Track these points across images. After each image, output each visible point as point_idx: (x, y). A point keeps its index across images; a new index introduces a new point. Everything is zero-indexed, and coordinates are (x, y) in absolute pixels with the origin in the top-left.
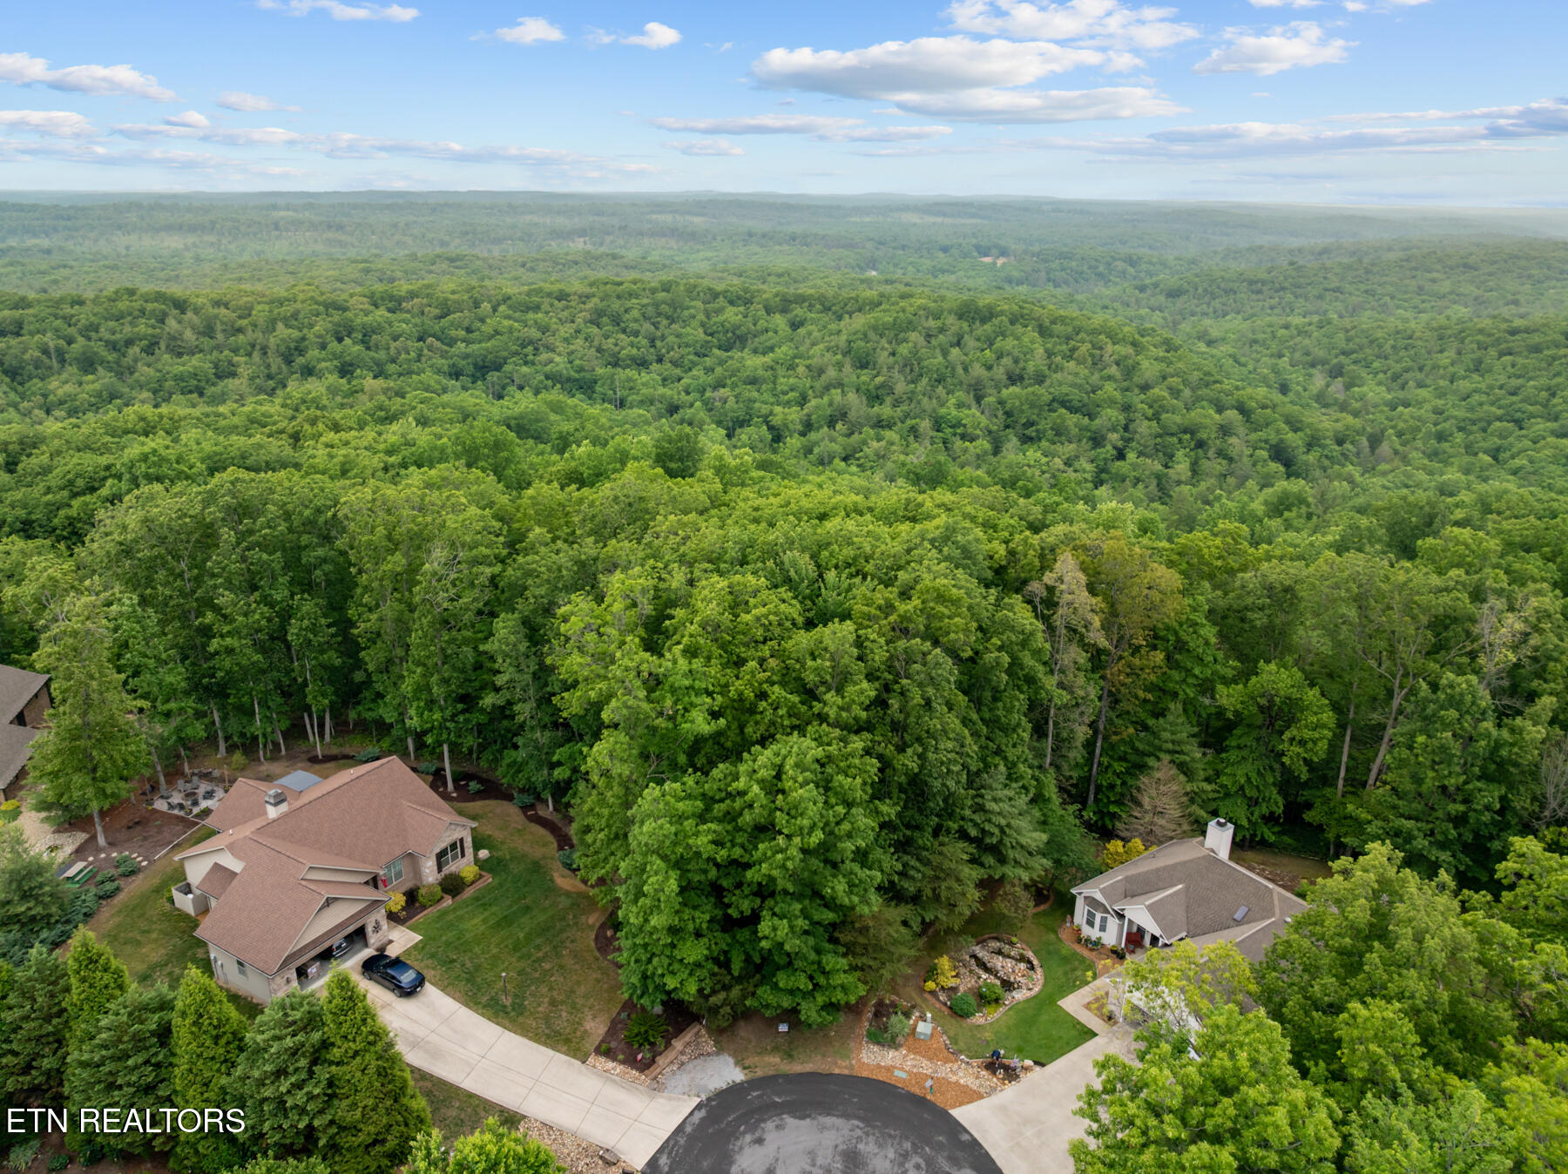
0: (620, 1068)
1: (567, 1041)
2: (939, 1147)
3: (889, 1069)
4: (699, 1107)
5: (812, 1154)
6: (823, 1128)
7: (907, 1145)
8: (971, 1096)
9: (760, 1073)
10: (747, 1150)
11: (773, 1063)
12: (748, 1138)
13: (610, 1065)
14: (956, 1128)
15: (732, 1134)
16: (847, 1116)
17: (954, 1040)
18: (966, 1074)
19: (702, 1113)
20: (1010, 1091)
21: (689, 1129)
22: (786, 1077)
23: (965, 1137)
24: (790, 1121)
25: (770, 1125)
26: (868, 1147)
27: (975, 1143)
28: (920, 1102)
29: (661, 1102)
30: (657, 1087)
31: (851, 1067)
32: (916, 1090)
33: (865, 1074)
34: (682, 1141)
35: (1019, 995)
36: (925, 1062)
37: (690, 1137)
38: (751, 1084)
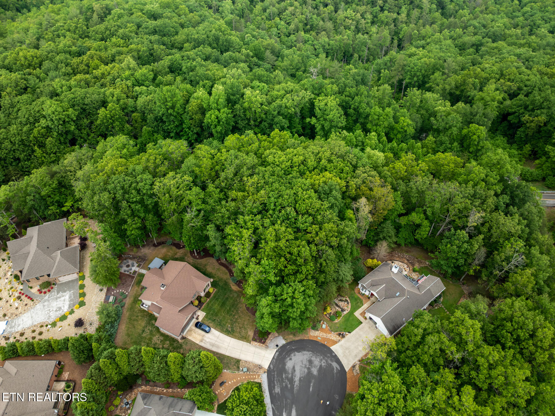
0: (258, 344)
1: (246, 338)
2: (328, 357)
3: (317, 337)
4: (277, 351)
5: (302, 361)
6: (304, 355)
7: (322, 357)
8: (335, 343)
9: (289, 341)
10: (288, 362)
11: (291, 338)
12: (288, 359)
13: (256, 343)
14: (331, 352)
15: (285, 358)
16: (308, 351)
17: (331, 328)
18: (333, 336)
19: (277, 353)
20: (343, 341)
21: (275, 358)
22: (294, 341)
23: (334, 354)
24: (296, 353)
25: (292, 355)
26: (313, 359)
27: (336, 355)
28: (324, 346)
29: (268, 351)
30: (267, 347)
31: (308, 337)
32: (323, 343)
33: (311, 339)
34: (274, 361)
35: (345, 313)
36: (324, 334)
37: (276, 360)
38: (287, 344)
